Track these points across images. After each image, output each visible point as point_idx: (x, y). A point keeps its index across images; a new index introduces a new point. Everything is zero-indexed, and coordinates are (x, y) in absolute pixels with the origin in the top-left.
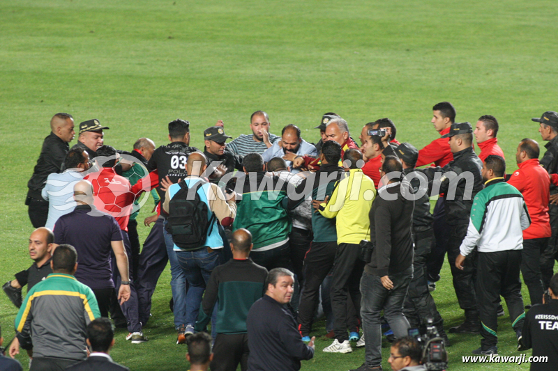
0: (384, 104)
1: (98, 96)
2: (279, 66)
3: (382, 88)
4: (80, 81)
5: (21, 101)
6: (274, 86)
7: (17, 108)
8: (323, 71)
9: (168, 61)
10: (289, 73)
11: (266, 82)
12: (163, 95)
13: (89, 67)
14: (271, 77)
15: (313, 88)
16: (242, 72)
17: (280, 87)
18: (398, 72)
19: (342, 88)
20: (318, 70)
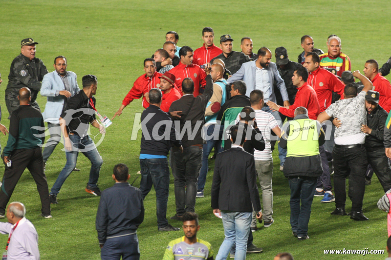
0: (373, 31)
1: (195, 25)
2: (307, 7)
3: (372, 21)
4: (184, 16)
5: (147, 28)
6: (305, 20)
7: (145, 32)
8: (336, 10)
9: (239, 3)
10: (315, 11)
11: (299, 17)
12: (236, 25)
13: (190, 7)
14: (303, 14)
15: (329, 21)
16: (285, 11)
17: (309, 20)
18: (382, 11)
19: (347, 21)
20: (332, 10)
